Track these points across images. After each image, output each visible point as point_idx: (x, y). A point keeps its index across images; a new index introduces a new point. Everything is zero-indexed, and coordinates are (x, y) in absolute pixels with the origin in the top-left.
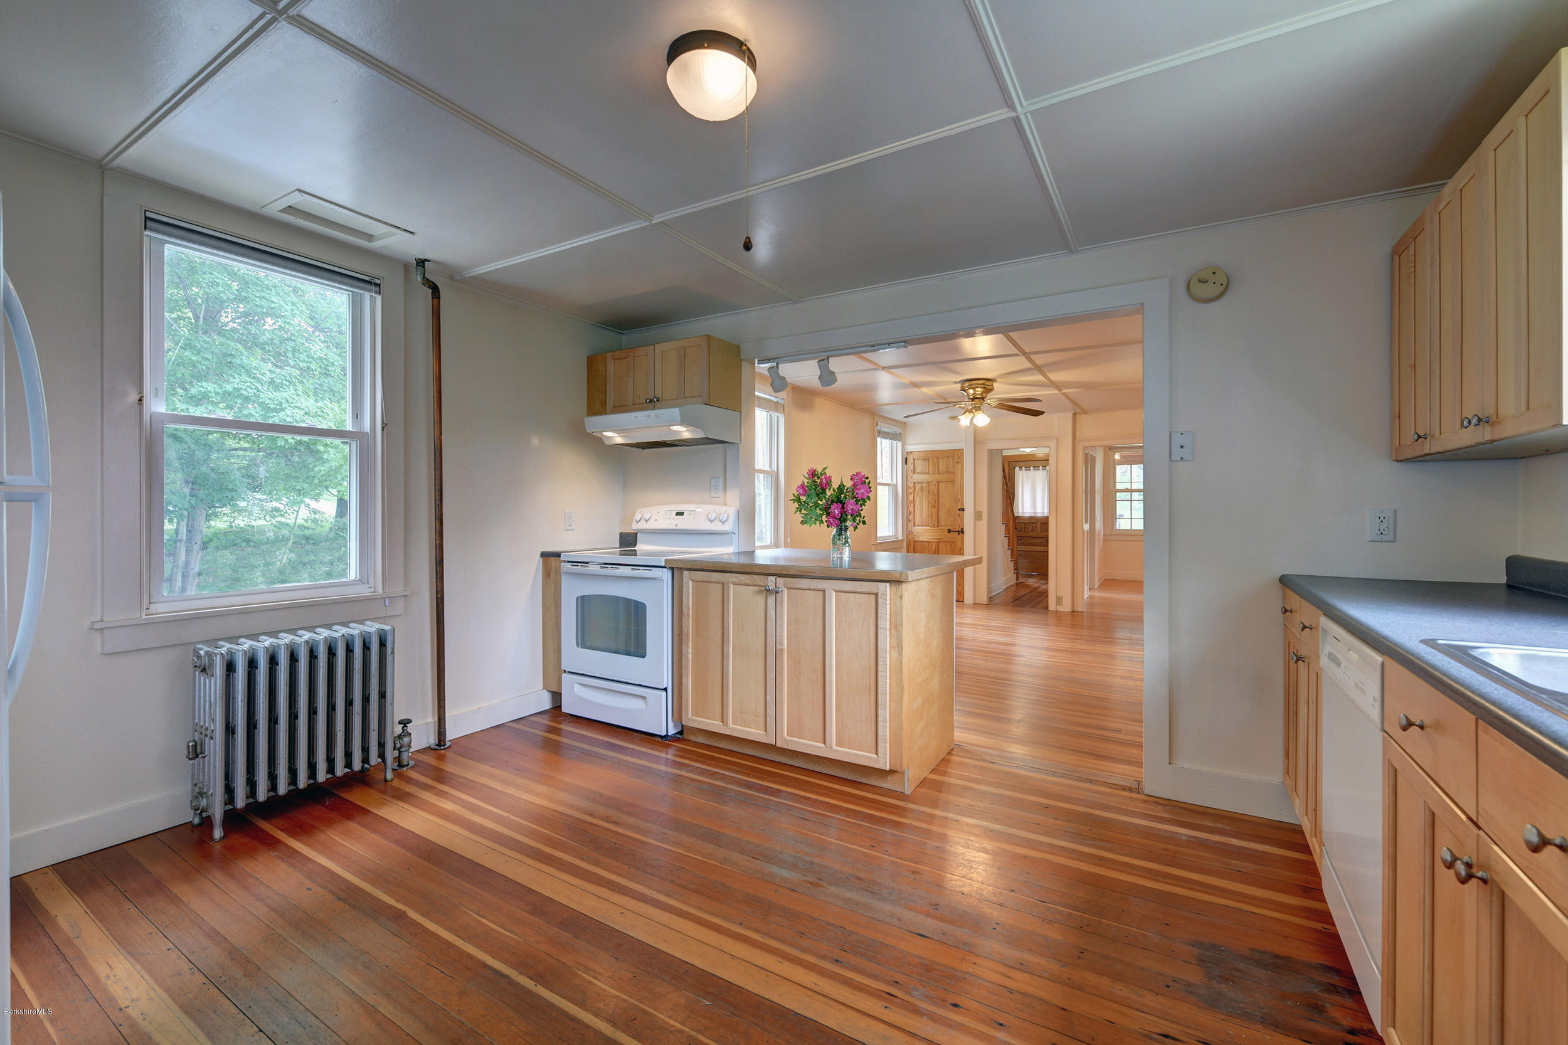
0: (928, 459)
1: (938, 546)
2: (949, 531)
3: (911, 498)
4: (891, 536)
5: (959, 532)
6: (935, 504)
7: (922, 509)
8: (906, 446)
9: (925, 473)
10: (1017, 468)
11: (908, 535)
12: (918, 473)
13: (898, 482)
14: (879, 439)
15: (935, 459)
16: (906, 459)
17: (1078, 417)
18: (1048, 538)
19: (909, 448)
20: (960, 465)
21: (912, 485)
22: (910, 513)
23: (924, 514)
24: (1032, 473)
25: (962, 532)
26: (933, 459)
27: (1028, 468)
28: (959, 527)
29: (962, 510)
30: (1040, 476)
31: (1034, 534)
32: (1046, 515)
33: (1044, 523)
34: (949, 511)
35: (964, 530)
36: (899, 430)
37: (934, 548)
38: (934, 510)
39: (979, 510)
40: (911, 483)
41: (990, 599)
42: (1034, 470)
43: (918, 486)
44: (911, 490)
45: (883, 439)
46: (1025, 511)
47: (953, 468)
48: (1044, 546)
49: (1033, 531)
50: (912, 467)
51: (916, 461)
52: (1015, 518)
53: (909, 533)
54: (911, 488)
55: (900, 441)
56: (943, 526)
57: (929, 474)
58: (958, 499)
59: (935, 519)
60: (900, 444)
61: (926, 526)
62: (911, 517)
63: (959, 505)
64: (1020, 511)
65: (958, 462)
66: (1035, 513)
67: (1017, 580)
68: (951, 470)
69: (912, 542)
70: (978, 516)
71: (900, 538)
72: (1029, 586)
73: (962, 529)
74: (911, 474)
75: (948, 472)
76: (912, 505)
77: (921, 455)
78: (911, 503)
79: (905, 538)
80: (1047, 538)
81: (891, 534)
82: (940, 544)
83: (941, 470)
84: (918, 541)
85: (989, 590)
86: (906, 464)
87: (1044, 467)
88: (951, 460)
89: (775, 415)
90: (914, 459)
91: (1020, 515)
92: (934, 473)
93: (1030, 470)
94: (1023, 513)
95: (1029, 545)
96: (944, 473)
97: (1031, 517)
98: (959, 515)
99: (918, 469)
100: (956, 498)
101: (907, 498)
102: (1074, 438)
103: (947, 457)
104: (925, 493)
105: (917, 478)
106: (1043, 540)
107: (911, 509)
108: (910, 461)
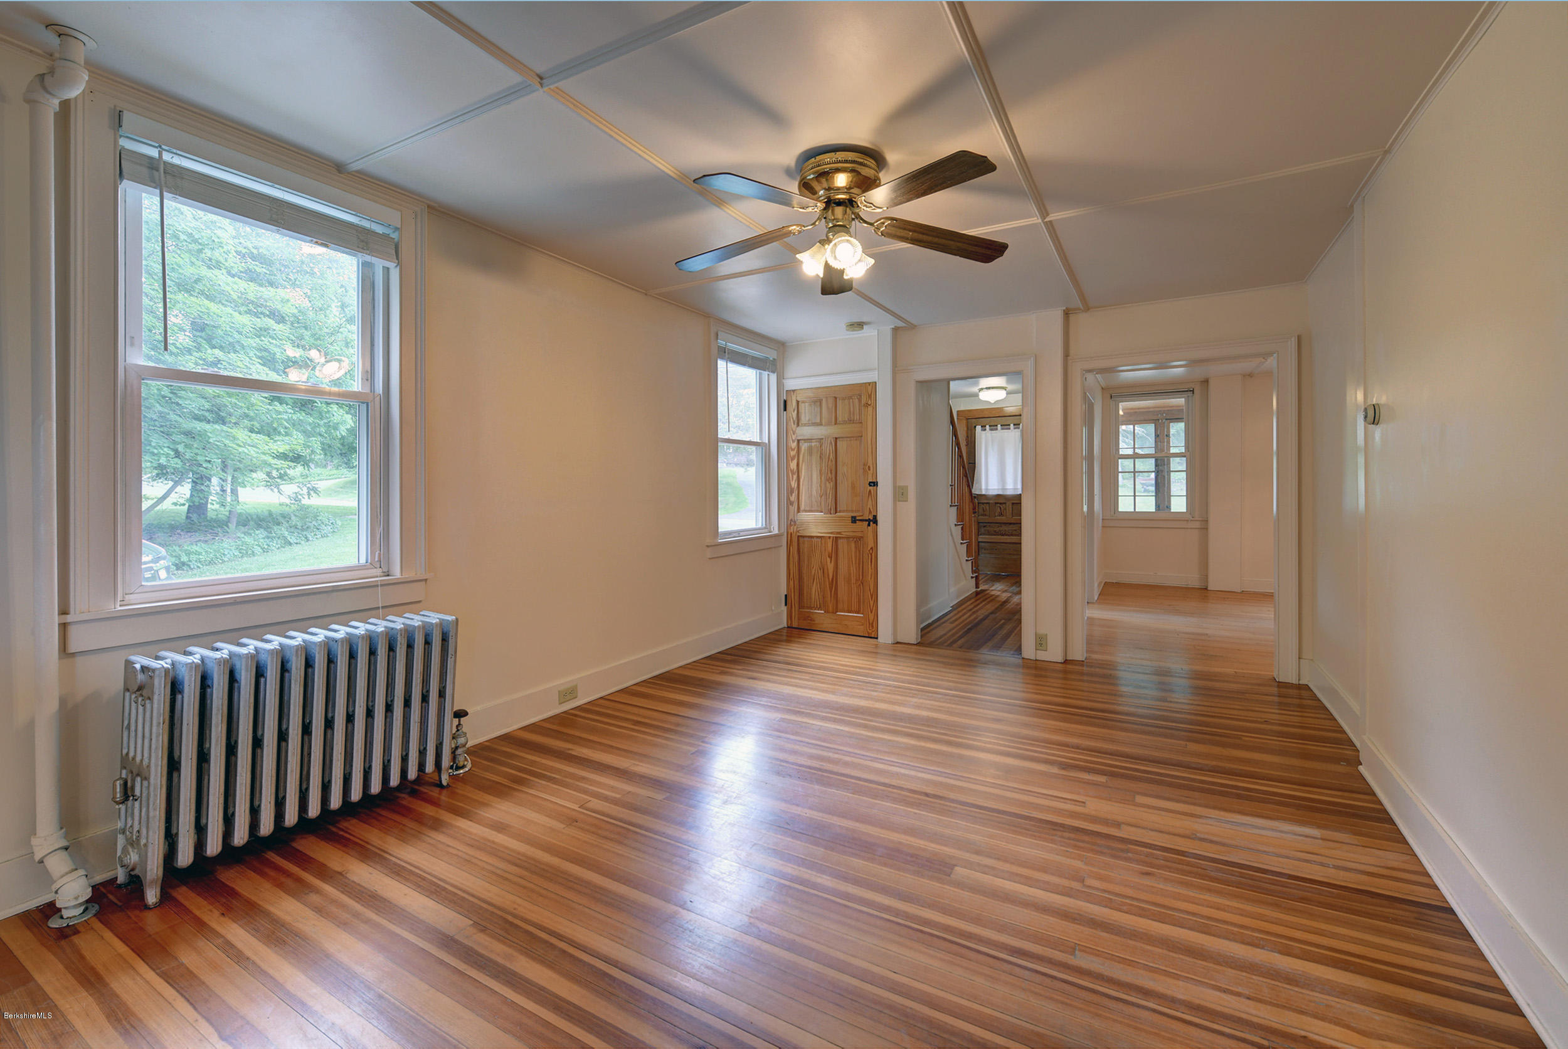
0: (820, 401)
1: (837, 546)
2: (854, 520)
3: (793, 465)
4: (759, 529)
5: (869, 521)
6: (833, 476)
7: (811, 483)
8: (784, 381)
9: (815, 424)
10: (979, 428)
11: (789, 526)
12: (805, 425)
13: (772, 440)
14: (721, 364)
15: (831, 401)
16: (785, 402)
17: (1072, 318)
18: (1021, 524)
19: (790, 384)
20: (870, 409)
21: (794, 445)
22: (792, 492)
23: (814, 493)
24: (1000, 433)
25: (875, 521)
26: (827, 401)
27: (993, 427)
28: (870, 512)
29: (874, 484)
30: (1011, 438)
31: (1003, 519)
32: (1019, 492)
33: (1016, 502)
34: (853, 487)
35: (878, 518)
36: (771, 354)
37: (830, 549)
38: (830, 485)
39: (902, 484)
40: (793, 441)
41: (925, 631)
42: (1002, 429)
43: (804, 446)
44: (793, 453)
45: (730, 365)
46: (990, 487)
47: (860, 414)
48: (1015, 535)
49: (1001, 514)
50: (795, 414)
51: (802, 406)
52: (973, 497)
53: (791, 523)
54: (793, 450)
55: (773, 372)
56: (844, 511)
57: (821, 425)
58: (869, 467)
59: (830, 500)
60: (773, 377)
61: (817, 511)
62: (793, 498)
63: (870, 476)
64: (983, 487)
65: (867, 405)
66: (1004, 489)
67: (977, 587)
68: (857, 417)
69: (795, 540)
70: (900, 494)
71: (776, 531)
72: (993, 599)
73: (875, 517)
74: (794, 427)
75: (851, 421)
76: (795, 477)
77: (811, 395)
78: (793, 474)
79: (784, 530)
80: (1019, 524)
81: (760, 525)
82: (840, 541)
83: (840, 419)
84: (803, 537)
85: (920, 617)
86: (785, 409)
87: (1017, 425)
88: (856, 401)
89: (379, 264)
90: (798, 402)
91: (984, 493)
92: (829, 424)
93: (997, 429)
94: (987, 489)
95: (996, 533)
96: (845, 422)
97: (998, 496)
98: (870, 491)
99: (804, 418)
100: (864, 465)
101: (788, 465)
102: (1066, 355)
103: (850, 398)
104: (815, 458)
105: (806, 432)
106: (1015, 527)
107: (794, 484)
108: (792, 405)
